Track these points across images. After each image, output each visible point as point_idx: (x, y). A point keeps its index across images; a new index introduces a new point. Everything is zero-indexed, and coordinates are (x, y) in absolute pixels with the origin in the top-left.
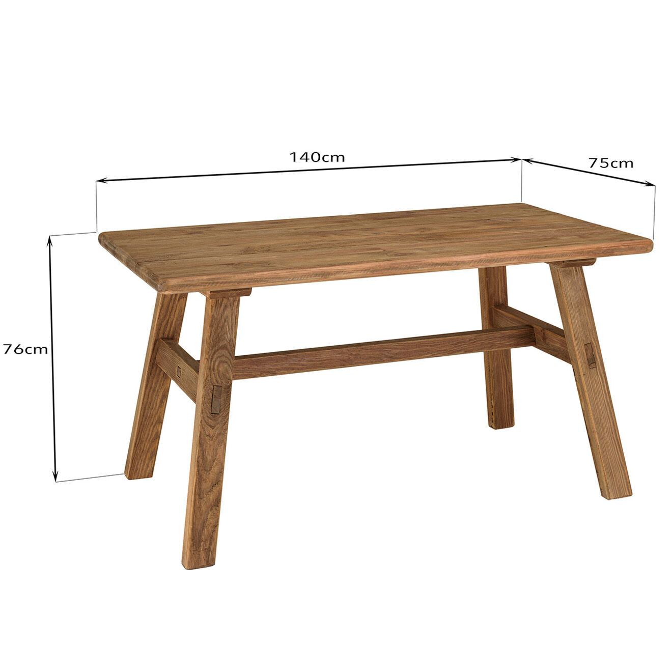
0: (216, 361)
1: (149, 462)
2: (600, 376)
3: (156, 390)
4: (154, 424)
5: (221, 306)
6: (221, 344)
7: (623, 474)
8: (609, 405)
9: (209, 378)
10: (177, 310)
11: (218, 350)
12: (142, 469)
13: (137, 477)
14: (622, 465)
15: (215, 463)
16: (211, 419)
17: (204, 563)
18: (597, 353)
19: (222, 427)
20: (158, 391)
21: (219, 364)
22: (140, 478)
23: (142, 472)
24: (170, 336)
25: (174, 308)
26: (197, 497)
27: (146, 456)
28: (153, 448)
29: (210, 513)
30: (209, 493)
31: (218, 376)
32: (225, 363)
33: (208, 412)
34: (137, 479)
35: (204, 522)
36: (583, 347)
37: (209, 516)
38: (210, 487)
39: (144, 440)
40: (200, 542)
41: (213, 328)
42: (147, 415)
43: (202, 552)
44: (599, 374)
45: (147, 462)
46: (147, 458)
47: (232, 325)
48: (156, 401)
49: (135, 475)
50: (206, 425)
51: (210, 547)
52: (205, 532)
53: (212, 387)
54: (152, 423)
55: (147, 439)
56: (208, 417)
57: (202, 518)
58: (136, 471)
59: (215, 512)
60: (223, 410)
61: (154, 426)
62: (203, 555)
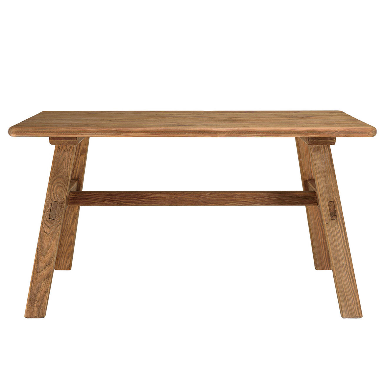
0: (55, 185)
1: (67, 260)
2: (339, 226)
3: (69, 213)
4: (69, 235)
5: (61, 150)
6: (59, 175)
7: (355, 300)
8: (346, 248)
9: (50, 196)
10: (80, 162)
11: (57, 178)
12: (63, 264)
13: (60, 268)
14: (354, 294)
15: (49, 251)
16: (49, 222)
17: (36, 315)
18: (338, 209)
19: (56, 228)
20: (70, 213)
21: (57, 188)
22: (62, 270)
23: (63, 266)
24: (76, 178)
25: (78, 161)
26: (35, 271)
27: (65, 256)
28: (69, 251)
29: (43, 283)
30: (43, 270)
31: (55, 195)
32: (61, 187)
33: (47, 217)
34: (60, 270)
35: (39, 288)
36: (327, 203)
37: (42, 285)
38: (44, 266)
39: (63, 245)
40: (35, 301)
41: (55, 164)
42: (64, 229)
43: (35, 307)
44: (339, 224)
45: (66, 259)
46: (66, 257)
47: (68, 163)
48: (69, 220)
49: (58, 267)
50: (45, 226)
51: (41, 305)
52: (39, 294)
53: (51, 201)
54: (68, 234)
55: (65, 244)
56: (47, 220)
57: (38, 286)
58: (59, 264)
59: (46, 283)
60: (57, 217)
61: (69, 237)
62: (36, 309)
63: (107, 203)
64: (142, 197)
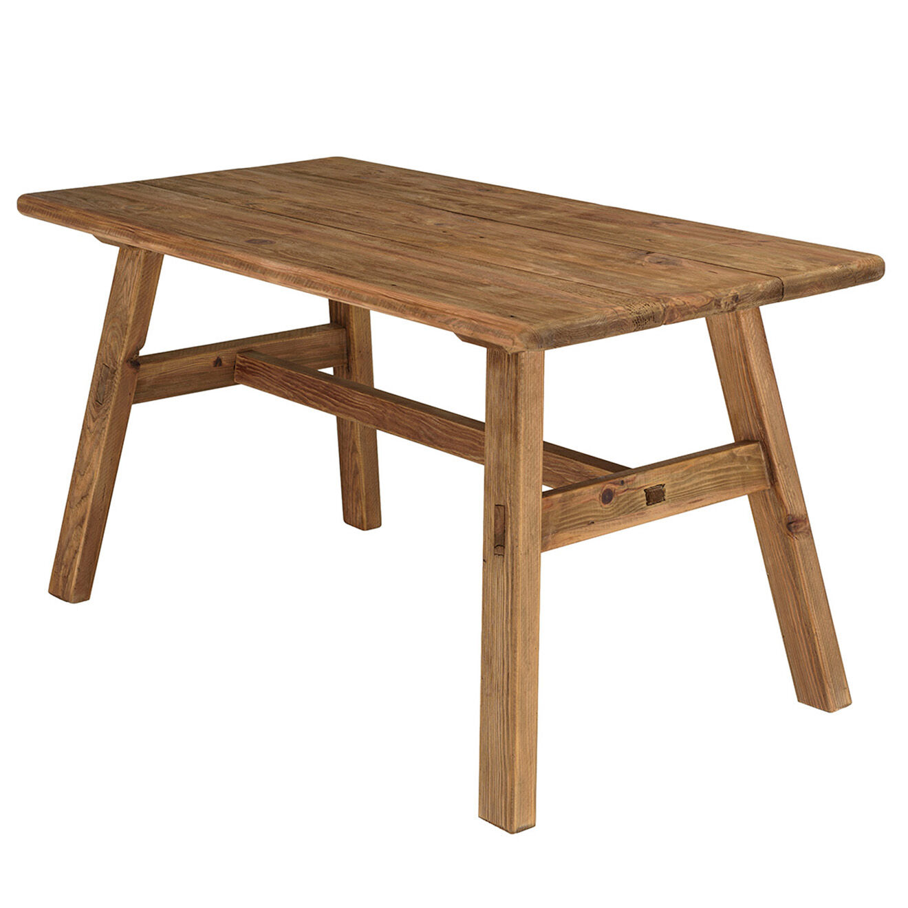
63: (286, 392)
64: (335, 394)
